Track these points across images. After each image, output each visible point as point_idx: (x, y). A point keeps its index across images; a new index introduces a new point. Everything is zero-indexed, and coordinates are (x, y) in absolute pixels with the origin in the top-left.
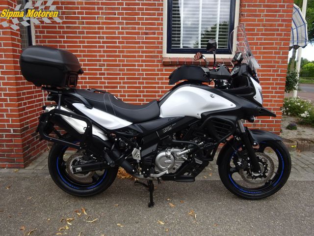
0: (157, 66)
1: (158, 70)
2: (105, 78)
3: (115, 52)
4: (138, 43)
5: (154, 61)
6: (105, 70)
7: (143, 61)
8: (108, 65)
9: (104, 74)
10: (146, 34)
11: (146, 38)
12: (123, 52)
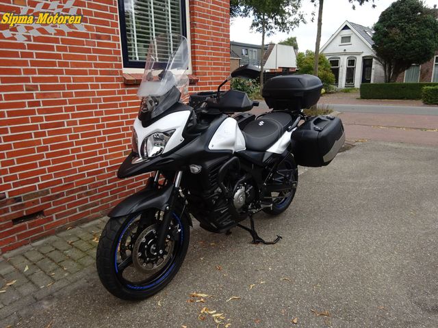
0: (117, 86)
1: (120, 92)
2: (40, 111)
3: (53, 64)
4: (88, 51)
5: (112, 80)
6: (39, 96)
7: (98, 80)
8: (43, 88)
9: (37, 104)
10: (98, 37)
11: (99, 44)
12: (66, 64)
